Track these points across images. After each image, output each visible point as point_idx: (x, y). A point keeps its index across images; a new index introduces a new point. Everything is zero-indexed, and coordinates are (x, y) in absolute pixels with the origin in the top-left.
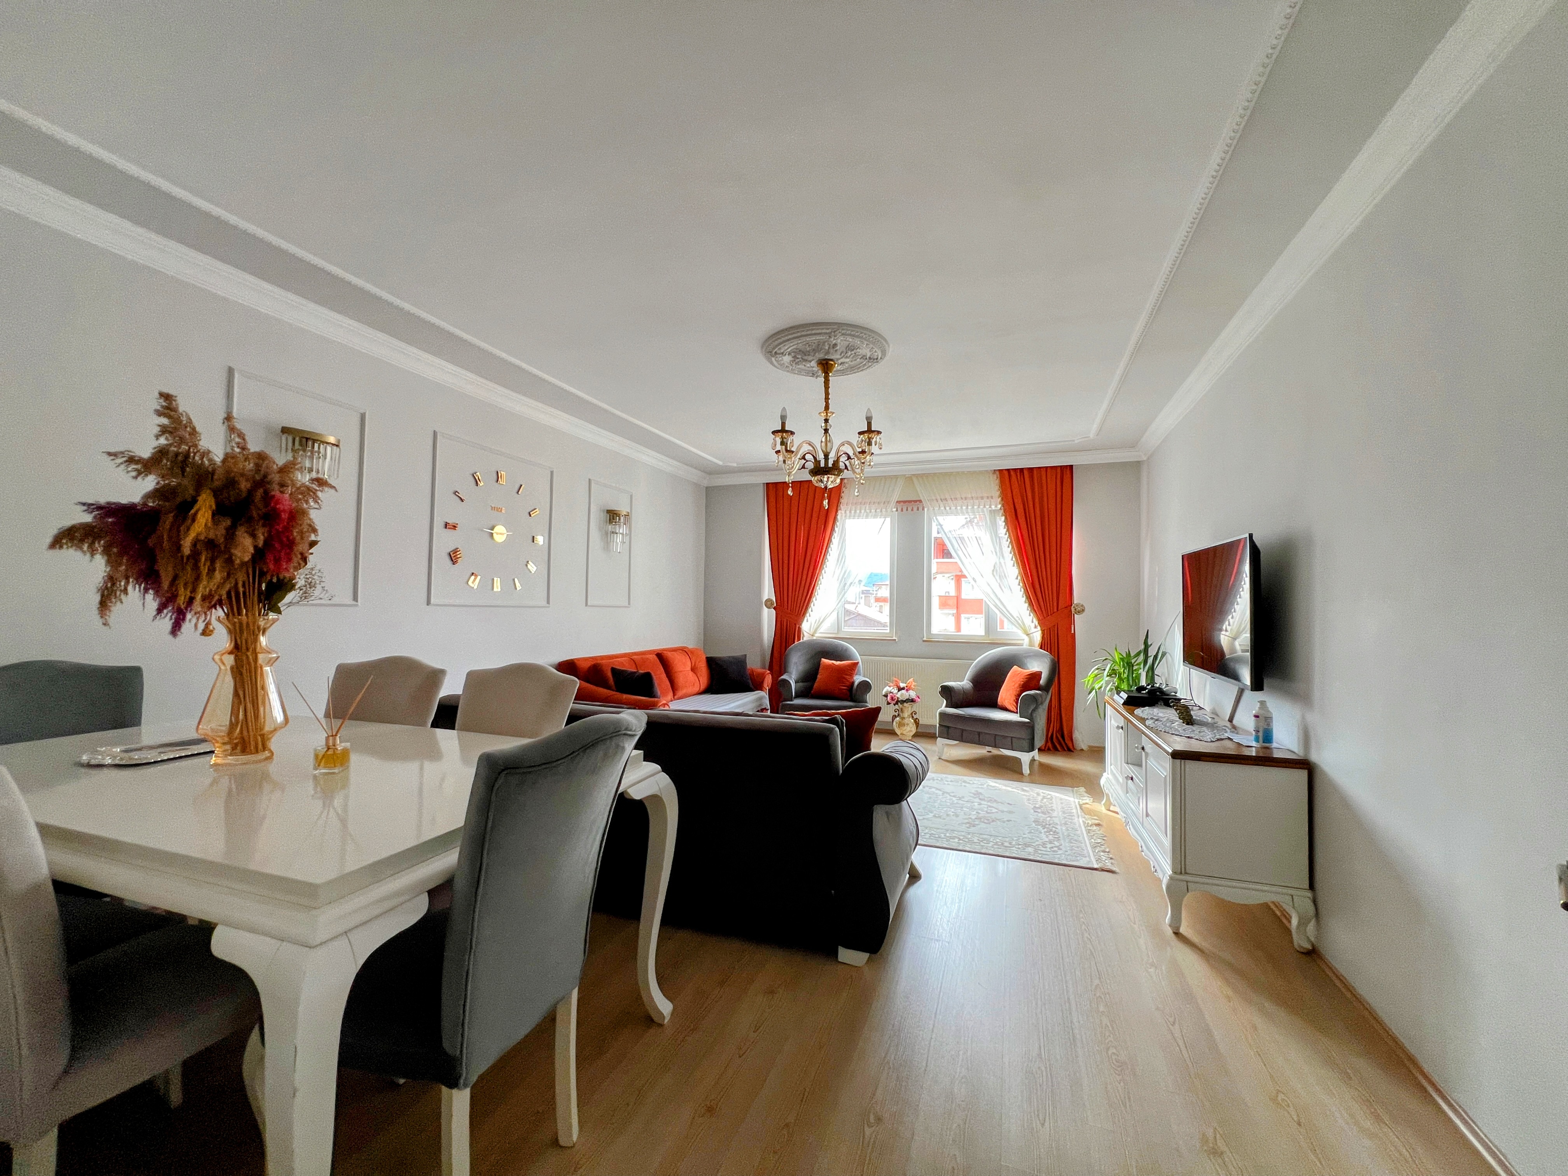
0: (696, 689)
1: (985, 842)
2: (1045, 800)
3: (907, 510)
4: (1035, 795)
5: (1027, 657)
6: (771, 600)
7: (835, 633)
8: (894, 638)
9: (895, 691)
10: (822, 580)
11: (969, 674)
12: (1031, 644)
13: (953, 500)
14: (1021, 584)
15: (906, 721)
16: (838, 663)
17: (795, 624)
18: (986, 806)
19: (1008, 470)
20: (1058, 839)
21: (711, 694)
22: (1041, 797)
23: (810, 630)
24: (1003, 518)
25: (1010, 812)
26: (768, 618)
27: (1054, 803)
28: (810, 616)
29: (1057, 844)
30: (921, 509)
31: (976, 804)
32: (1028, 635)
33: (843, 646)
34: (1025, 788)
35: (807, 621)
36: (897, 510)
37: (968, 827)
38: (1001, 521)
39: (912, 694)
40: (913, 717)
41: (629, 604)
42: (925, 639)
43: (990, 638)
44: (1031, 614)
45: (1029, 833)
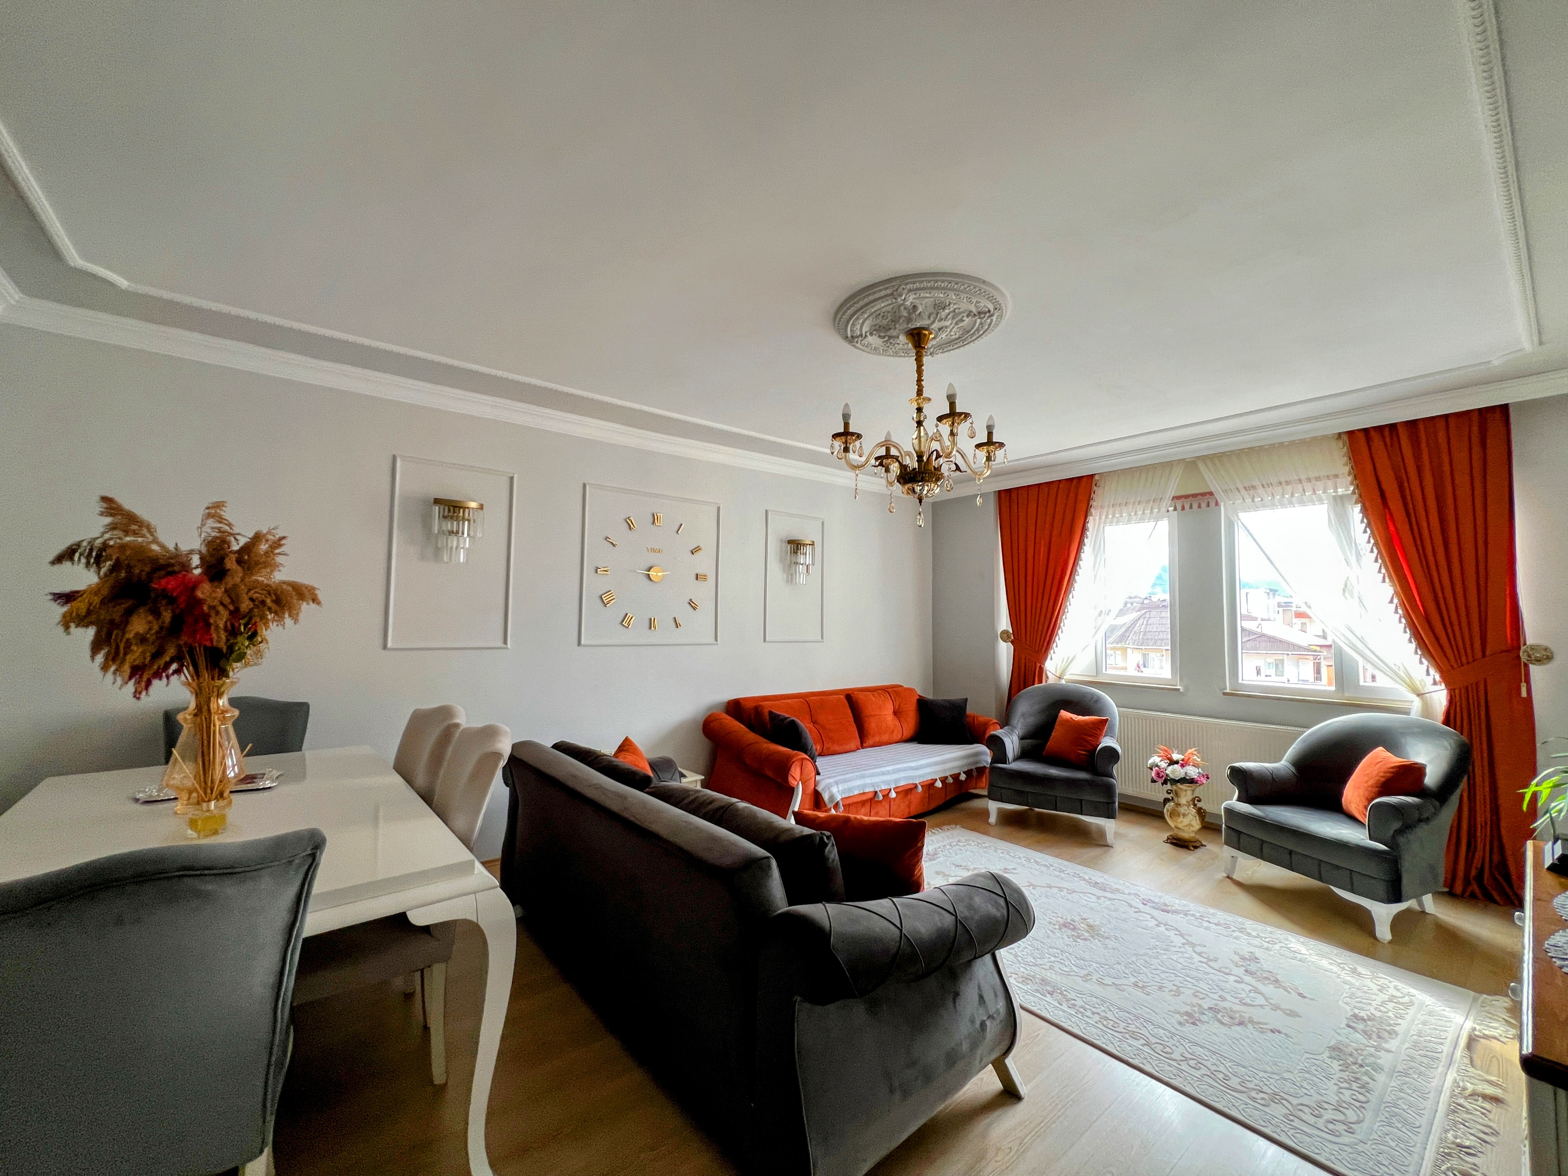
0: (897, 736)
1: (1192, 1063)
2: (1390, 1005)
3: (1191, 507)
4: (1375, 988)
5: (1403, 734)
6: (1008, 632)
7: (1091, 676)
8: (1178, 687)
9: (1163, 765)
10: (1069, 607)
11: (1292, 751)
12: (1427, 711)
13: (1266, 486)
14: (1400, 611)
15: (1182, 810)
16: (1081, 718)
17: (1035, 663)
18: (1248, 988)
19: (1366, 431)
20: (1362, 1105)
21: (919, 743)
22: (1386, 997)
23: (1056, 671)
24: (1358, 507)
25: (1292, 1014)
26: (1005, 652)
27: (1408, 1018)
28: (1054, 653)
29: (1351, 1116)
30: (1212, 504)
31: (1232, 978)
32: (1419, 695)
33: (1093, 695)
34: (1360, 969)
35: (1051, 659)
36: (1175, 509)
37: (1180, 1023)
38: (1356, 512)
39: (1192, 772)
40: (1195, 805)
41: (822, 638)
42: (1228, 691)
43: (1346, 694)
44: (1424, 660)
45: (1302, 1071)
